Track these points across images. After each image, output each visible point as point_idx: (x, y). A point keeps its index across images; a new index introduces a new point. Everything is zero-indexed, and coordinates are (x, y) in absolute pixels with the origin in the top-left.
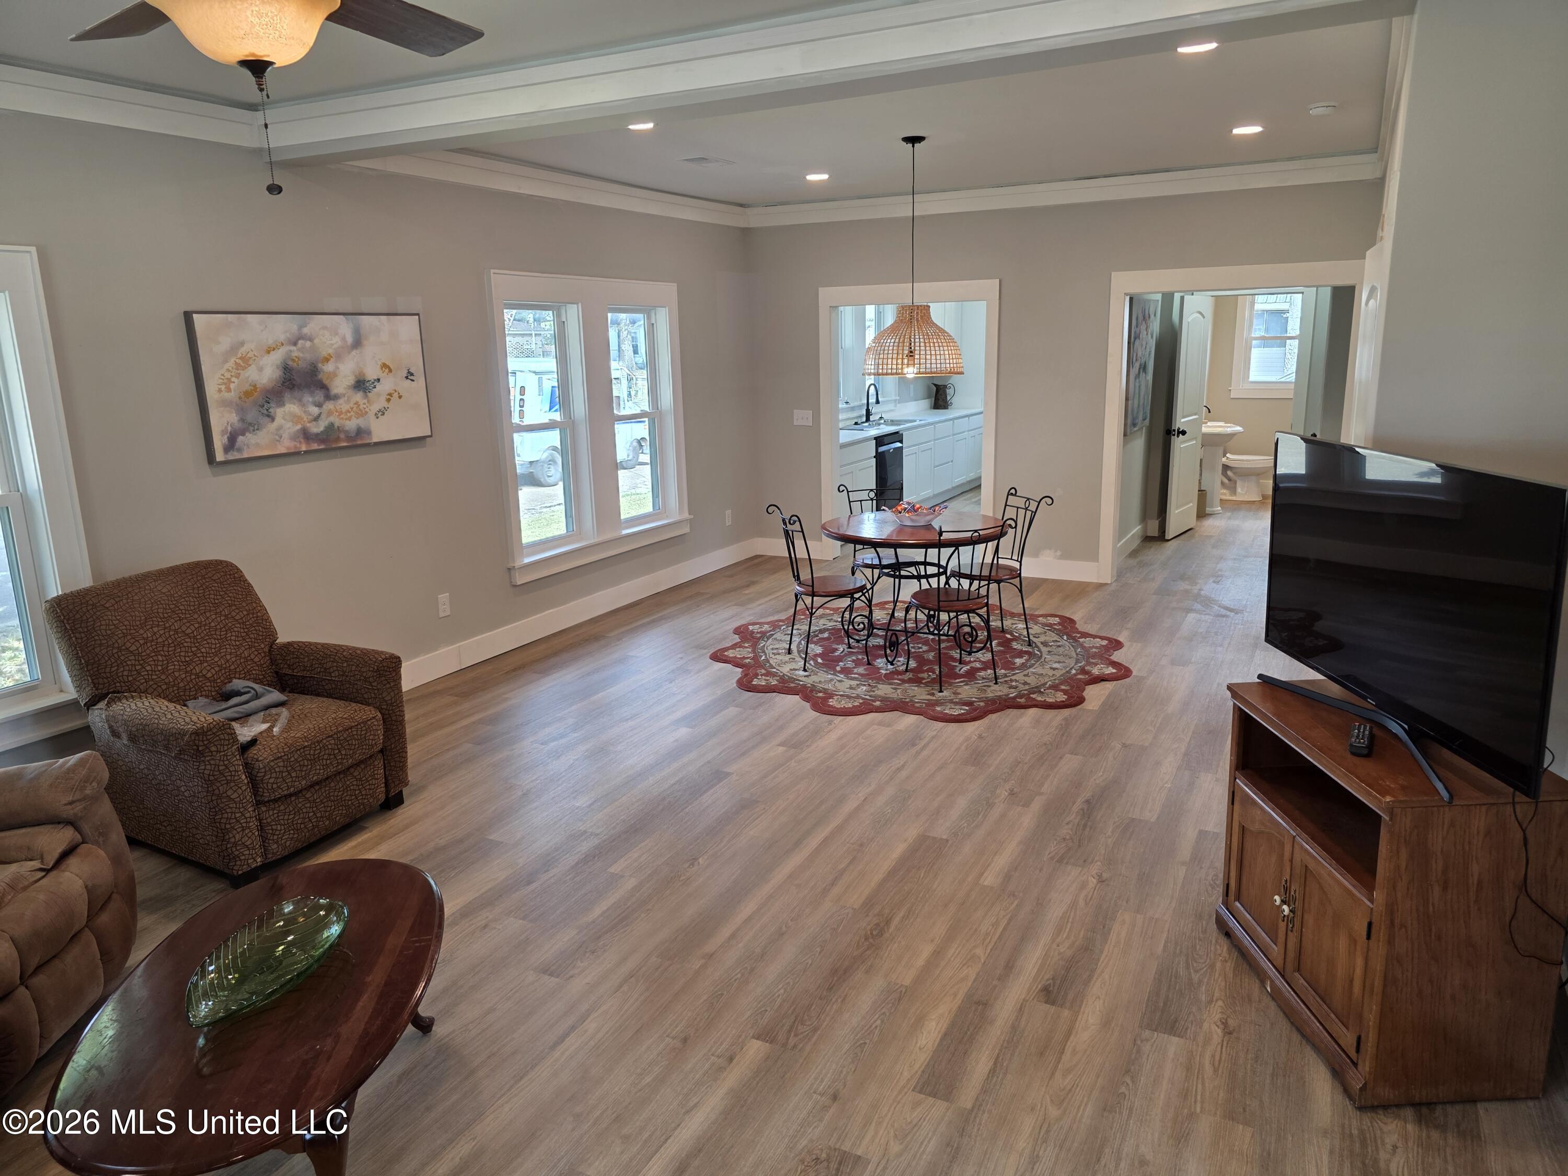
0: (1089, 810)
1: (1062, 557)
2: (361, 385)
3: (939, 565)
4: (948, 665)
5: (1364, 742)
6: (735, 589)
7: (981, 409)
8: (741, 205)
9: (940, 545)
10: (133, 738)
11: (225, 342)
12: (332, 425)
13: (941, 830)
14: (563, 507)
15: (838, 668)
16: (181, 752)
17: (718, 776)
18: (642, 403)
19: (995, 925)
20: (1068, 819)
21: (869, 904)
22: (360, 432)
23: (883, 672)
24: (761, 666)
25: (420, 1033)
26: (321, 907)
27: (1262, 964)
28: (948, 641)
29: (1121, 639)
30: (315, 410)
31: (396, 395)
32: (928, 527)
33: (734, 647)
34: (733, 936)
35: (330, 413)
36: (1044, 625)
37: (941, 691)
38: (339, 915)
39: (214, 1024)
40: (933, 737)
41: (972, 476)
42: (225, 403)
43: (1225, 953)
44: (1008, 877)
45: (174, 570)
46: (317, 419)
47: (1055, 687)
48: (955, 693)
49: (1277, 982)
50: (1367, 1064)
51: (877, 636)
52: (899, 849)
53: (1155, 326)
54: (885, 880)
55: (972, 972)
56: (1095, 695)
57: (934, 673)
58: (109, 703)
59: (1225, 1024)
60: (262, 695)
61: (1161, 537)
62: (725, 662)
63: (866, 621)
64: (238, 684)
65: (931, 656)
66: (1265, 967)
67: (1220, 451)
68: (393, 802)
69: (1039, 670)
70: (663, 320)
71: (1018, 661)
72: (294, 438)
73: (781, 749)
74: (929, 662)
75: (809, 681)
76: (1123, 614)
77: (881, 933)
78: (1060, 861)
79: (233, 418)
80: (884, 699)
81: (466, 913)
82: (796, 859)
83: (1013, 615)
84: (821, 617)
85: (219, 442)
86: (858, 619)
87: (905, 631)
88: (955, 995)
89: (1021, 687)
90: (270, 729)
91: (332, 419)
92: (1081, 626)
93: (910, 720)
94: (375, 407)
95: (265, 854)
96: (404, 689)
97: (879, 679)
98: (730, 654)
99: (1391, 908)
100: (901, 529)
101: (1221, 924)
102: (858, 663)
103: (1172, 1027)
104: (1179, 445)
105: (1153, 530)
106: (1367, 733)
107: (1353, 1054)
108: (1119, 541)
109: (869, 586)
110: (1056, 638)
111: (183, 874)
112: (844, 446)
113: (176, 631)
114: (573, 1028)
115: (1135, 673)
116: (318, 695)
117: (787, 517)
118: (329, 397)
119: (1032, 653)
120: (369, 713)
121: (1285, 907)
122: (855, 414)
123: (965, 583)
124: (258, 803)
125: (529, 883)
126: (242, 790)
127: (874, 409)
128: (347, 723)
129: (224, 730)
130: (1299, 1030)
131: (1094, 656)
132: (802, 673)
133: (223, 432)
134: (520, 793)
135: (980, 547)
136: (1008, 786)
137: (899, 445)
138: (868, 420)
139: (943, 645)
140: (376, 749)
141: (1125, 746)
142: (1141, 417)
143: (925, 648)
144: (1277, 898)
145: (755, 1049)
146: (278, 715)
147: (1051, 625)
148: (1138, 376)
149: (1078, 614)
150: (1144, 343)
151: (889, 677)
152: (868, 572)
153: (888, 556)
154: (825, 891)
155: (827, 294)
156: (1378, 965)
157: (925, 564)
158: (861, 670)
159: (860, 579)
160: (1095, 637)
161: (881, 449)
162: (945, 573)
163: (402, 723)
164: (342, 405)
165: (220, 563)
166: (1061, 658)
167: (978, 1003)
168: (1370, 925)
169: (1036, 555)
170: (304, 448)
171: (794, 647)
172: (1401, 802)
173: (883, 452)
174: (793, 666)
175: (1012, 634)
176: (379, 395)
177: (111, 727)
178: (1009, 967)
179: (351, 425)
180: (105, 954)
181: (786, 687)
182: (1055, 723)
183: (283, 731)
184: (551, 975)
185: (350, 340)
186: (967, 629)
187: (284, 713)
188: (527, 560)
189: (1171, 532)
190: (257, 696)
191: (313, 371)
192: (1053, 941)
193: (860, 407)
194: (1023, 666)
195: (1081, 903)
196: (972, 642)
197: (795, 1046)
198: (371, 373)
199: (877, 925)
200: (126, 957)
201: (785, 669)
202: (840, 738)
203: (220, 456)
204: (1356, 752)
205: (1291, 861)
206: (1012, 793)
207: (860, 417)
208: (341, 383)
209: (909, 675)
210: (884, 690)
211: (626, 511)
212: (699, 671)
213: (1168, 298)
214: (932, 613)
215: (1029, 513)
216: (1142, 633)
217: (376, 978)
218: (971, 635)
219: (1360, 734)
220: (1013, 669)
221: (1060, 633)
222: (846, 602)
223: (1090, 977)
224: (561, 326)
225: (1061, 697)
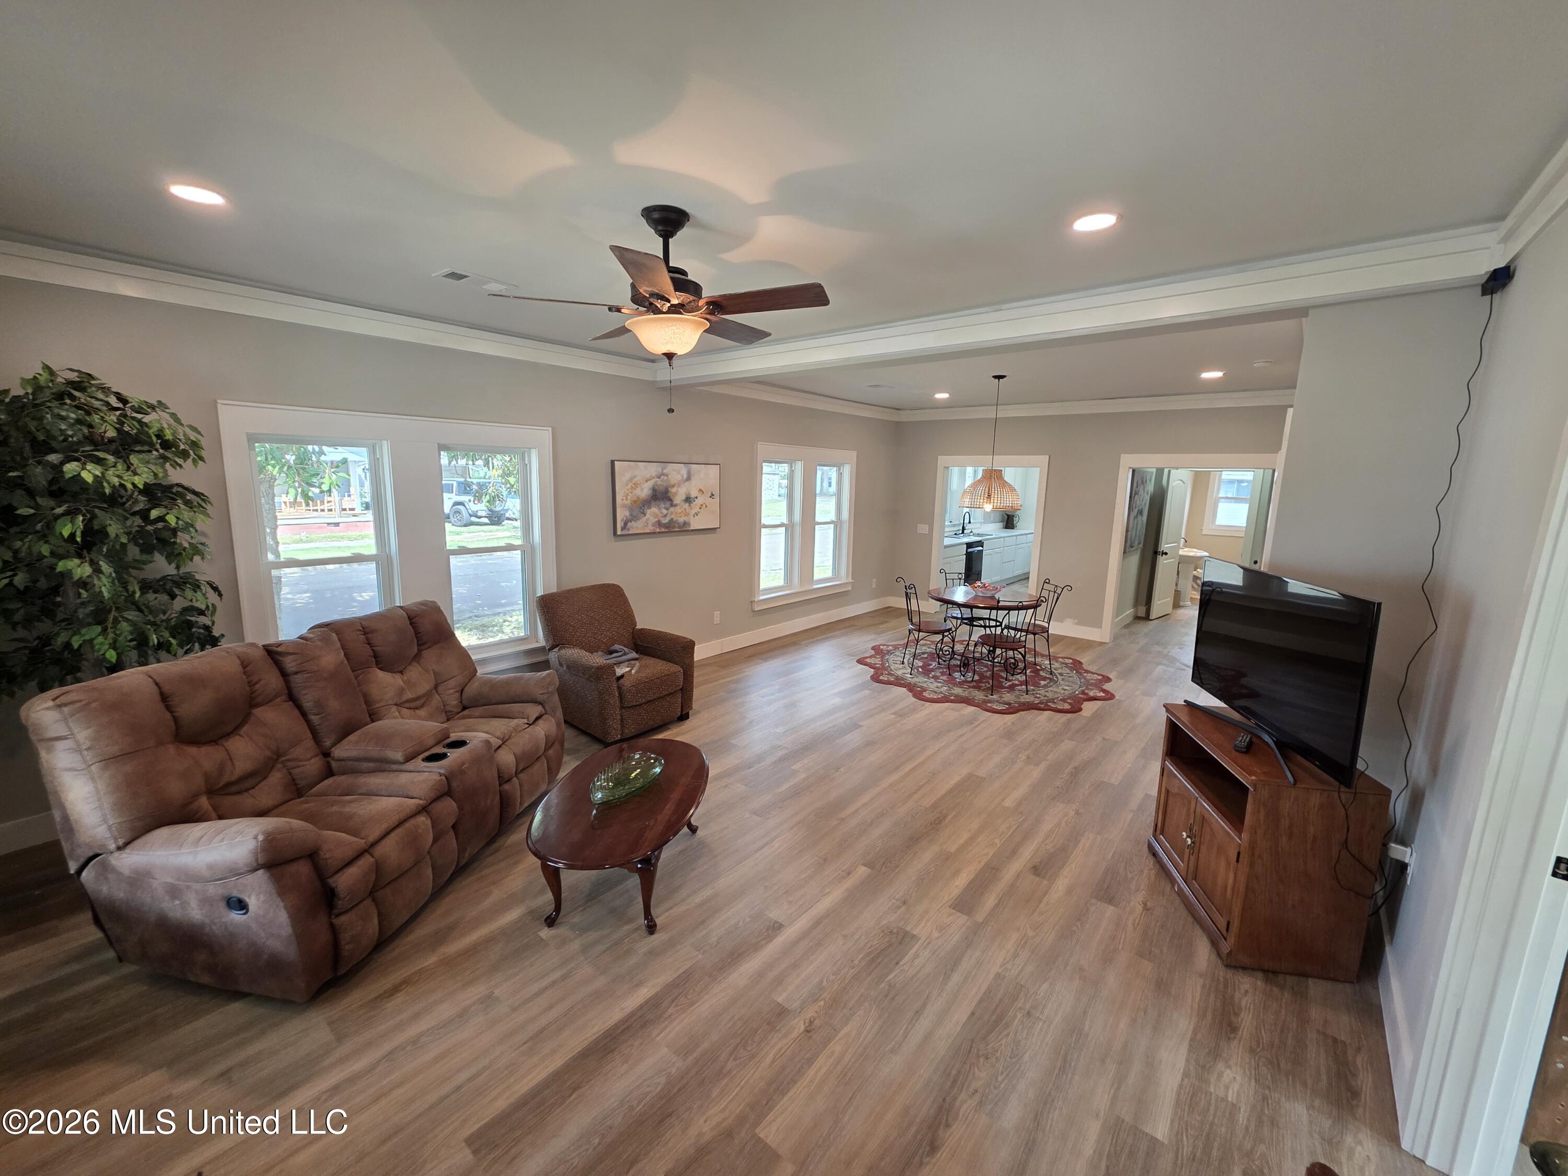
0: (1075, 773)
1: (1077, 624)
2: (688, 500)
3: (996, 621)
4: (998, 680)
5: (1244, 744)
6: (875, 625)
7: (1033, 531)
8: (897, 409)
9: (998, 608)
10: (568, 667)
11: (628, 476)
12: (672, 519)
13: (982, 772)
14: (783, 571)
15: (931, 675)
16: (590, 676)
17: (855, 726)
18: (832, 517)
19: (1009, 828)
20: (1062, 776)
21: (935, 806)
22: (685, 524)
23: (958, 680)
24: (886, 670)
25: (691, 833)
26: (652, 758)
27: (1174, 874)
28: (1000, 666)
29: (1111, 676)
30: (665, 512)
31: (704, 506)
32: (993, 598)
33: (871, 657)
34: (856, 811)
35: (672, 513)
36: (1062, 663)
37: (992, 695)
38: (661, 764)
39: (603, 803)
40: (984, 721)
41: (1026, 570)
42: (624, 506)
43: (1151, 866)
44: (1019, 804)
45: (593, 587)
46: (665, 516)
47: (1064, 700)
48: (1001, 697)
49: (1182, 886)
50: (1233, 938)
51: (956, 659)
52: (956, 779)
53: (1151, 487)
54: (945, 795)
55: (991, 852)
56: (1089, 708)
57: (989, 684)
58: (559, 650)
59: (1145, 904)
60: (628, 654)
61: (1147, 618)
62: (865, 665)
63: (951, 650)
64: (617, 647)
65: (989, 674)
66: (1176, 876)
67: (1193, 566)
68: (684, 717)
69: (1055, 689)
70: (847, 470)
71: (1043, 683)
72: (653, 525)
73: (893, 716)
74: (987, 677)
75: (913, 681)
76: (1115, 662)
77: (940, 823)
78: (1054, 799)
79: (627, 513)
80: (956, 696)
81: (719, 777)
82: (895, 777)
83: (1043, 656)
84: (924, 645)
85: (619, 525)
86: (946, 648)
87: (974, 658)
88: (980, 862)
89: (1042, 698)
90: (631, 670)
91: (672, 516)
92: (1085, 666)
93: (971, 709)
94: (693, 512)
95: (622, 734)
96: (696, 659)
97: (955, 684)
98: (868, 660)
99: (1252, 845)
100: (976, 597)
101: (1150, 847)
102: (943, 674)
103: (1111, 901)
104: (1162, 561)
105: (1142, 611)
106: (1248, 739)
107: (1224, 932)
108: (1117, 618)
109: (954, 629)
110: (1068, 671)
111: (583, 739)
112: (946, 547)
113: (592, 617)
114: (767, 844)
115: (1117, 697)
116: (654, 657)
117: (908, 585)
118: (672, 505)
119: (1052, 678)
120: (677, 668)
121: (1189, 840)
122: (956, 529)
123: (1012, 632)
124: (622, 708)
125: (750, 768)
126: (615, 700)
127: (968, 527)
128: (667, 672)
129: (610, 668)
130: (1193, 916)
131: (1091, 685)
132: (909, 676)
133: (622, 520)
134: (748, 721)
135: (1022, 612)
136: (1026, 753)
137: (981, 548)
138: (963, 532)
139: (996, 669)
140: (679, 688)
141: (1104, 739)
142: (1137, 543)
143: (985, 669)
144: (1184, 834)
145: (862, 871)
146: (635, 664)
147: (1066, 664)
148: (1136, 517)
149: (1085, 659)
150: (1142, 498)
151: (961, 684)
152: (954, 621)
153: (967, 613)
154: (910, 796)
155: (942, 460)
156: (1242, 879)
157: (989, 619)
158: (945, 678)
159: (949, 625)
160: (1094, 673)
161: (970, 550)
162: (1001, 625)
163: (692, 676)
164: (678, 510)
165: (614, 585)
166: (1070, 684)
167: (993, 868)
168: (1239, 854)
169: (1061, 620)
170: (658, 530)
171: (906, 661)
172: (1262, 781)
173: (971, 552)
174: (904, 671)
175: (1040, 666)
176: (696, 505)
177: (559, 661)
178: (1014, 852)
179: (681, 520)
180: (549, 769)
181: (899, 682)
182: (1061, 721)
183: (636, 673)
184: (758, 815)
185: (685, 477)
186: (1013, 661)
187: (637, 663)
188: (762, 598)
189: (1153, 615)
190: (625, 654)
191: (666, 491)
192: (1043, 842)
193: (959, 525)
194: (1045, 686)
195: (1063, 824)
196: (1014, 669)
197: (885, 873)
198: (693, 495)
199: (938, 818)
200: (557, 774)
201: (899, 673)
202: (927, 715)
203: (619, 532)
204: (1237, 750)
205: (1195, 812)
206: (1028, 757)
207: (959, 530)
208: (678, 499)
209: (973, 684)
210: (958, 691)
211: (817, 576)
212: (849, 668)
213: (1160, 472)
214: (991, 649)
215: (1056, 595)
216: (1126, 674)
217: (675, 796)
218: (1014, 664)
219: (1243, 739)
220: (1039, 687)
221: (1071, 669)
222: (939, 637)
223: (1063, 865)
224: (792, 472)
225: (1067, 706)
